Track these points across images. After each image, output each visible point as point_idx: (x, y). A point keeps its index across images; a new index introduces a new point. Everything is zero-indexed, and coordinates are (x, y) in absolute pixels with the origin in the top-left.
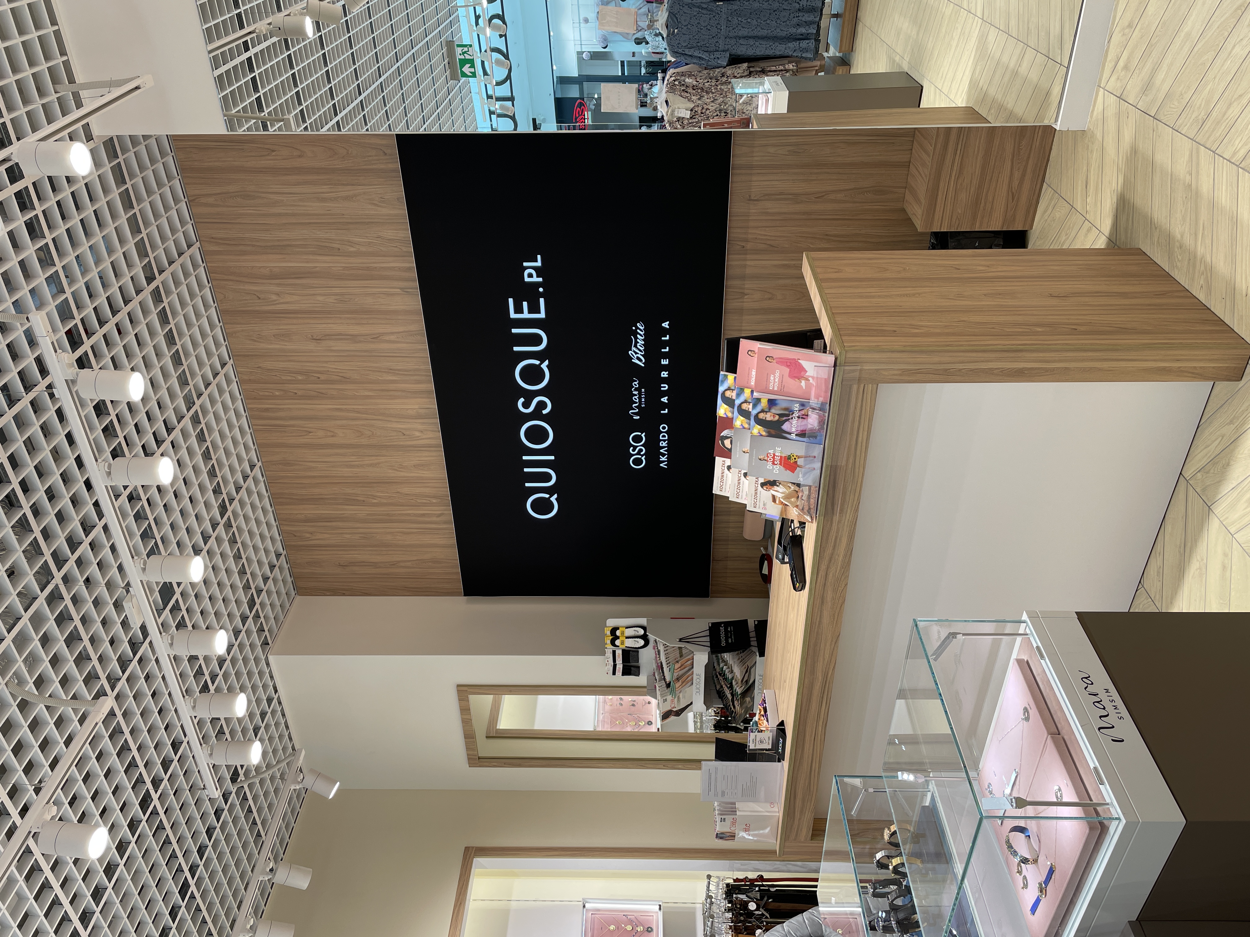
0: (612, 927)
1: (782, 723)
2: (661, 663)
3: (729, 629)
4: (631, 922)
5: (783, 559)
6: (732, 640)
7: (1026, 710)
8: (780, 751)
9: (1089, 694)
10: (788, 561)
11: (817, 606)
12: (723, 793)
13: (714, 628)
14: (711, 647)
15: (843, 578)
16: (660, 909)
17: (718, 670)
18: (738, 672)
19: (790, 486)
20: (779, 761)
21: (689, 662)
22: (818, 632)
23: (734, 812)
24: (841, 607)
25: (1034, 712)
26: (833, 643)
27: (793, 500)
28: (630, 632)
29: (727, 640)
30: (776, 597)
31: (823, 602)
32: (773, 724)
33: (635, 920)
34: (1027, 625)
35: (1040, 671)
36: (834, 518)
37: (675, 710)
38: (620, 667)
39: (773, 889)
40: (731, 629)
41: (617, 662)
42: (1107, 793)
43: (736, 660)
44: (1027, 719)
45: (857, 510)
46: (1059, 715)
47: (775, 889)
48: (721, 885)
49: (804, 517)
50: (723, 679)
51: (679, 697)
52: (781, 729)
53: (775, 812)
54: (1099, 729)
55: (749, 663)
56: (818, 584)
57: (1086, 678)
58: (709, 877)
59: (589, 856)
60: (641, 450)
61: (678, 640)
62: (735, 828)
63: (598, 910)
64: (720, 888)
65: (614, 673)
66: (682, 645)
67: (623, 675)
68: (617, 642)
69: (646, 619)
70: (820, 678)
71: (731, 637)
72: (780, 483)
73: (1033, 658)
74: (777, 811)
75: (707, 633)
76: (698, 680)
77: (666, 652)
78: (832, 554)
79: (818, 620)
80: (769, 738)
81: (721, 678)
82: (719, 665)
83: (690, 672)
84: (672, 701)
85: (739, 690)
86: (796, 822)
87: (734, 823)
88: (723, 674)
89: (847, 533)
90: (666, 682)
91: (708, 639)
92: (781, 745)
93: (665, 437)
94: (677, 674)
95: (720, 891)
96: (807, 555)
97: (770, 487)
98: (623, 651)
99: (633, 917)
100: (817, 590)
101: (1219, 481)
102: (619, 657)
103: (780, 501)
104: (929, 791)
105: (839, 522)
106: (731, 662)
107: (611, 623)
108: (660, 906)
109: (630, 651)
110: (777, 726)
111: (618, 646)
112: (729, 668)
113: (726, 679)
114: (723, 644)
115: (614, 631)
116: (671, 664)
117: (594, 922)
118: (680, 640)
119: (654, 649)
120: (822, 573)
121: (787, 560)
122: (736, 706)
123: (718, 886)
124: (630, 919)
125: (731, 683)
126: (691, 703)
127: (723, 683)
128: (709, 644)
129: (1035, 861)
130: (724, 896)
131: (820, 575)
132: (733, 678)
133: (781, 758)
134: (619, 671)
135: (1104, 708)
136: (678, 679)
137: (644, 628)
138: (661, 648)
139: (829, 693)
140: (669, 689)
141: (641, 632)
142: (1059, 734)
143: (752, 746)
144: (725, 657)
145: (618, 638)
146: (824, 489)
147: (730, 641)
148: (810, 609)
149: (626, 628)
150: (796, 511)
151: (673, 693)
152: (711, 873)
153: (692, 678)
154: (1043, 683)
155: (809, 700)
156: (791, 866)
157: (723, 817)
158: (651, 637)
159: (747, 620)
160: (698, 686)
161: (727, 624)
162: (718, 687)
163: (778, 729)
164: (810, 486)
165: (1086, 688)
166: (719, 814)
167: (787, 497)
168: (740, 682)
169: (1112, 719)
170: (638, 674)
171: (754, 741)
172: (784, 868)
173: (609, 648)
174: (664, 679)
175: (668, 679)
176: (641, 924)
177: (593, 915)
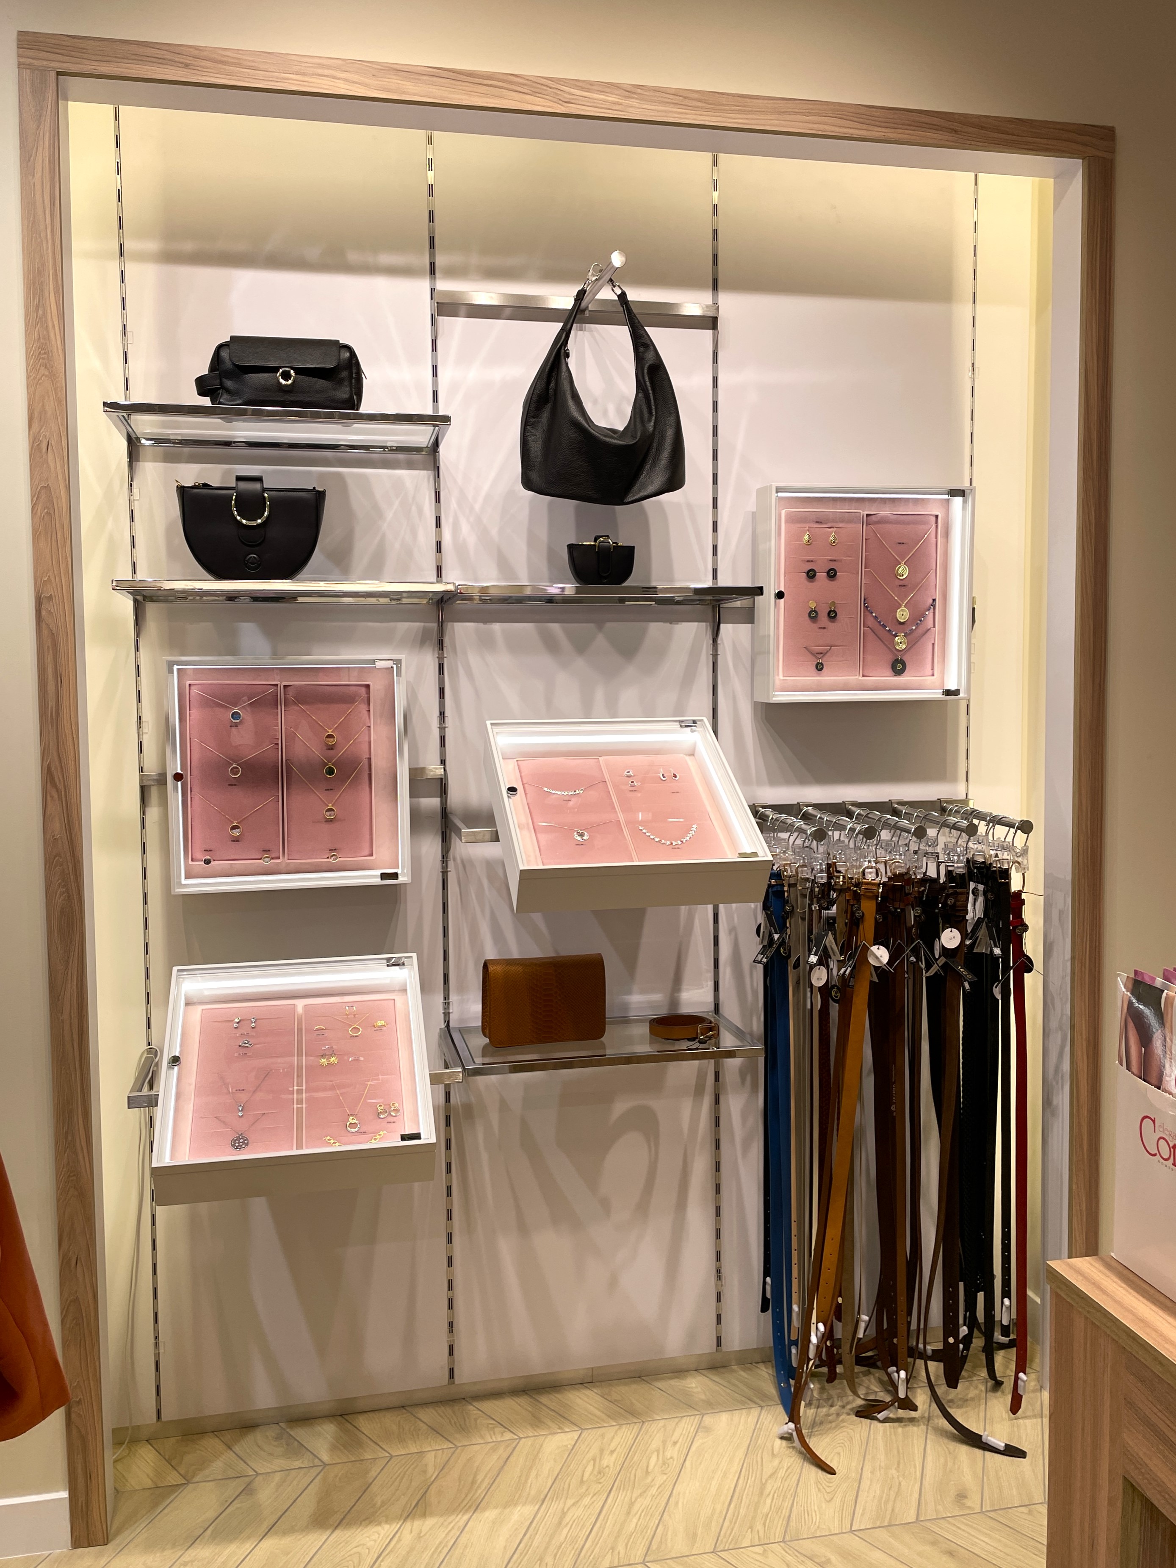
0: (903, 571)
4: (918, 618)
16: (948, 693)
33: (921, 630)
39: (997, 992)
47: (999, 997)
48: (1006, 856)
58: (1026, 827)
63: (947, 534)
64: (1000, 853)
95: (992, 853)
99: (930, 624)
108: (956, 693)
117: (910, 523)
123: (1004, 848)
124: (924, 615)
130: (981, 860)
156: (1059, 1041)
172: (1054, 1024)
176: (911, 645)
177: (934, 519)
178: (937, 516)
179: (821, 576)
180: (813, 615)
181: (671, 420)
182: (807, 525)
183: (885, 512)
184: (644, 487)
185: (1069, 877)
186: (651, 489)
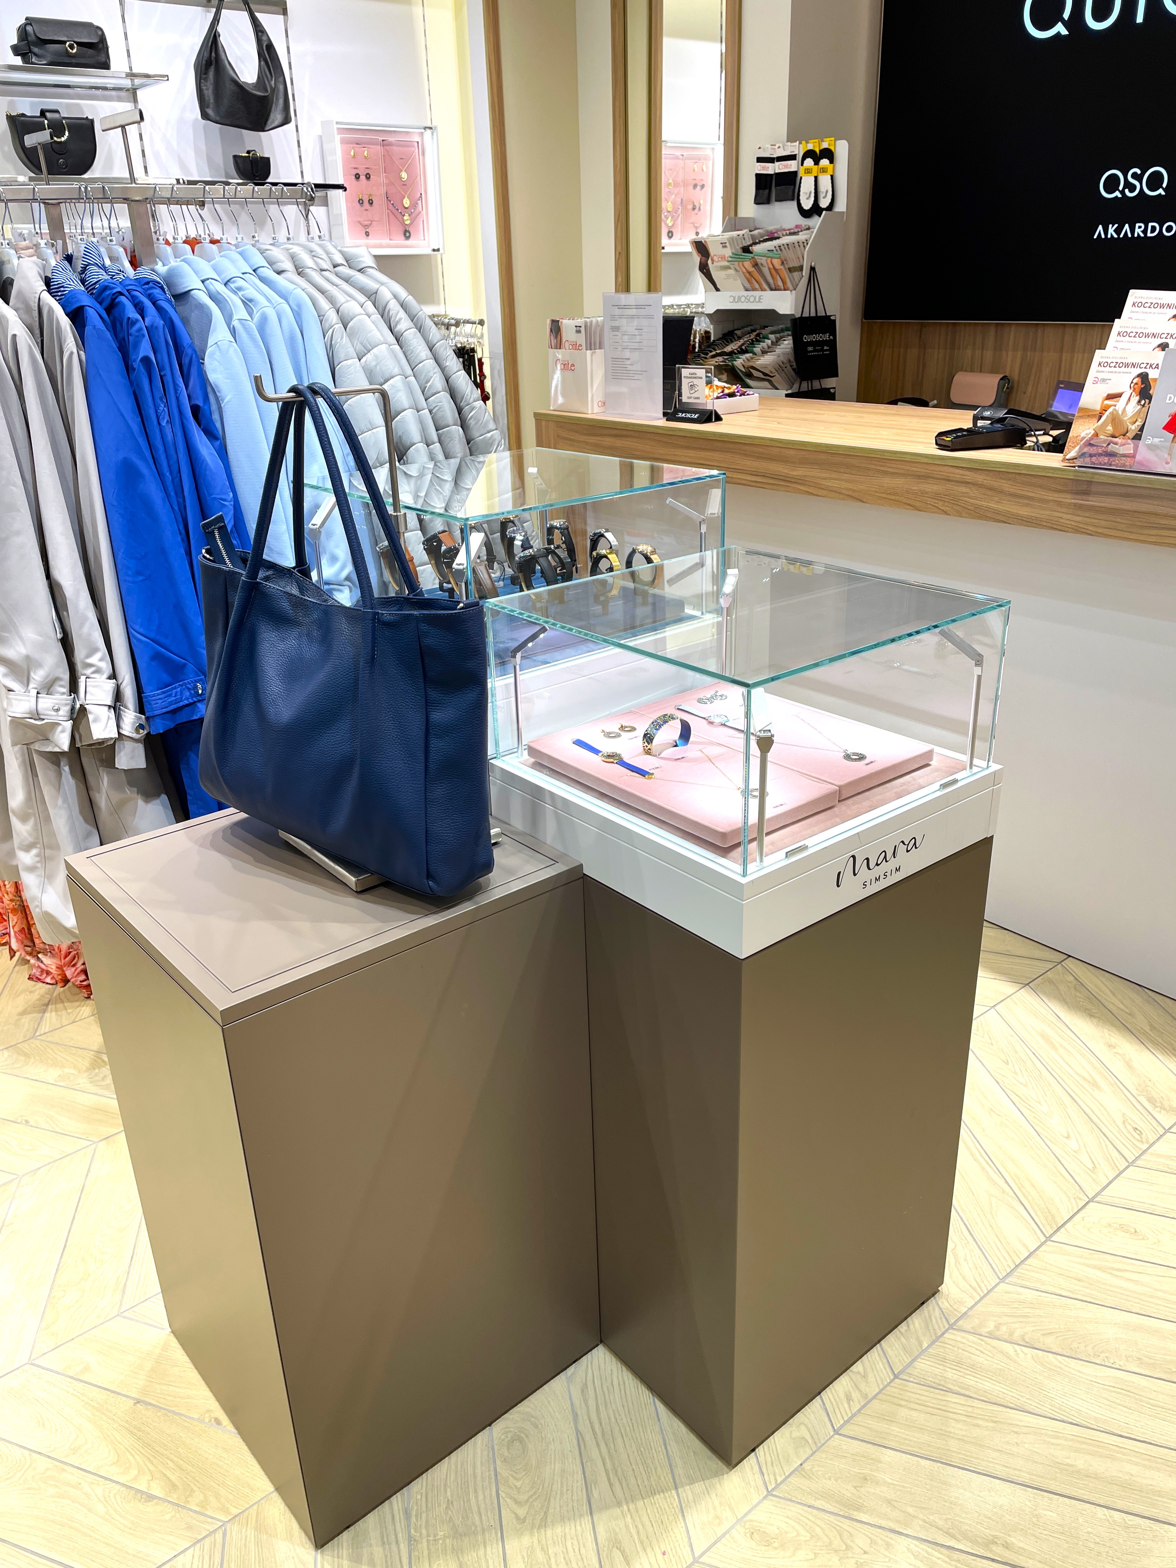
0: (404, 175)
1: (718, 418)
2: (778, 238)
3: (825, 348)
4: (414, 205)
5: (983, 418)
6: (811, 352)
7: (862, 757)
8: (680, 415)
9: (895, 846)
10: (979, 425)
11: (914, 469)
12: (616, 329)
13: (826, 324)
14: (801, 318)
15: (958, 508)
16: (434, 250)
17: (764, 332)
18: (766, 361)
19: (1137, 423)
20: (665, 414)
21: (780, 284)
22: (869, 469)
23: (590, 346)
24: (909, 505)
25: (860, 770)
26: (850, 493)
27: (1110, 428)
28: (825, 182)
29: (811, 343)
30: (898, 413)
31: (919, 477)
32: (720, 406)
33: (417, 212)
34: (984, 769)
35: (921, 781)
36: (1069, 496)
37: (710, 262)
38: (771, 169)
40: (826, 350)
41: (777, 164)
42: (775, 861)
43: (782, 358)
44: (847, 757)
45: (1077, 531)
46: (864, 803)
48: (473, 340)
49: (1074, 447)
50: (752, 340)
51: (729, 268)
52: (711, 416)
53: (593, 409)
54: (854, 857)
55: (776, 380)
56: (951, 470)
57: (915, 844)
58: (481, 323)
59: (494, 133)
60: (1132, 188)
61: (813, 264)
62: (567, 348)
63: (424, 153)
64: (469, 339)
65: (760, 160)
66: (806, 272)
67: (757, 175)
68: (809, 162)
69: (844, 210)
70: (795, 473)
71: (815, 350)
72: (1143, 406)
73: (936, 774)
74: (594, 411)
75: (821, 313)
76: (752, 299)
77: (796, 244)
78: (1002, 492)
79: (889, 470)
80: (698, 398)
81: (753, 336)
82: (772, 333)
83: (765, 286)
84: (723, 258)
85: (739, 362)
86: (583, 438)
87: (576, 346)
88: (759, 339)
89: (1038, 516)
90: (751, 245)
91: (813, 314)
92: (688, 415)
93: (1152, 232)
94: (765, 264)
95: (465, 340)
96: (999, 454)
97: (1138, 390)
98: (795, 174)
99: (421, 210)
100: (941, 468)
101: (1063, 1000)
102: (786, 166)
103: (1109, 406)
104: (702, 614)
105: (1059, 504)
106: (779, 350)
107: (842, 149)
108: (438, 250)
109: (795, 185)
110: (715, 411)
111: (802, 165)
112: (769, 347)
113: (752, 343)
114: (806, 338)
115: (828, 154)
116: (779, 252)
117: (405, 146)
118: (813, 269)
119: (797, 226)
120: (970, 476)
121: (980, 423)
122: (716, 359)
123: (472, 336)
124: (417, 204)
125: (746, 352)
126: (717, 290)
127: (746, 339)
128: (806, 315)
129: (648, 752)
130: (459, 345)
131: (967, 473)
132: (755, 354)
133: (669, 416)
134: (763, 168)
135: (877, 865)
136: (756, 265)
137: (830, 207)
138: (802, 237)
139: (771, 487)
140: (740, 251)
141: (824, 203)
142: (839, 801)
143: (685, 372)
144: (786, 342)
145: (817, 163)
146: (1125, 478)
147: (810, 349)
148: (908, 458)
149: (832, 176)
150: (1088, 434)
151: (735, 257)
152: (486, 326)
153: (754, 289)
154: (904, 784)
155: (760, 457)
157: (583, 329)
158: (816, 222)
159: (837, 376)
160: (743, 299)
161: (833, 344)
162: (738, 333)
163: (711, 412)
164: (1133, 456)
165: (903, 842)
166: (586, 323)
167: (1115, 419)
168: (751, 364)
169: (864, 874)
170: (758, 201)
171: (693, 376)
173: (798, 149)
174: (755, 243)
175: (756, 248)
176: (413, 221)
177: (416, 144)
178: (418, 142)
179: (363, 178)
180: (361, 202)
181: (281, 79)
182: (352, 146)
183: (391, 139)
184: (273, 121)
185: (502, 351)
186: (276, 123)
